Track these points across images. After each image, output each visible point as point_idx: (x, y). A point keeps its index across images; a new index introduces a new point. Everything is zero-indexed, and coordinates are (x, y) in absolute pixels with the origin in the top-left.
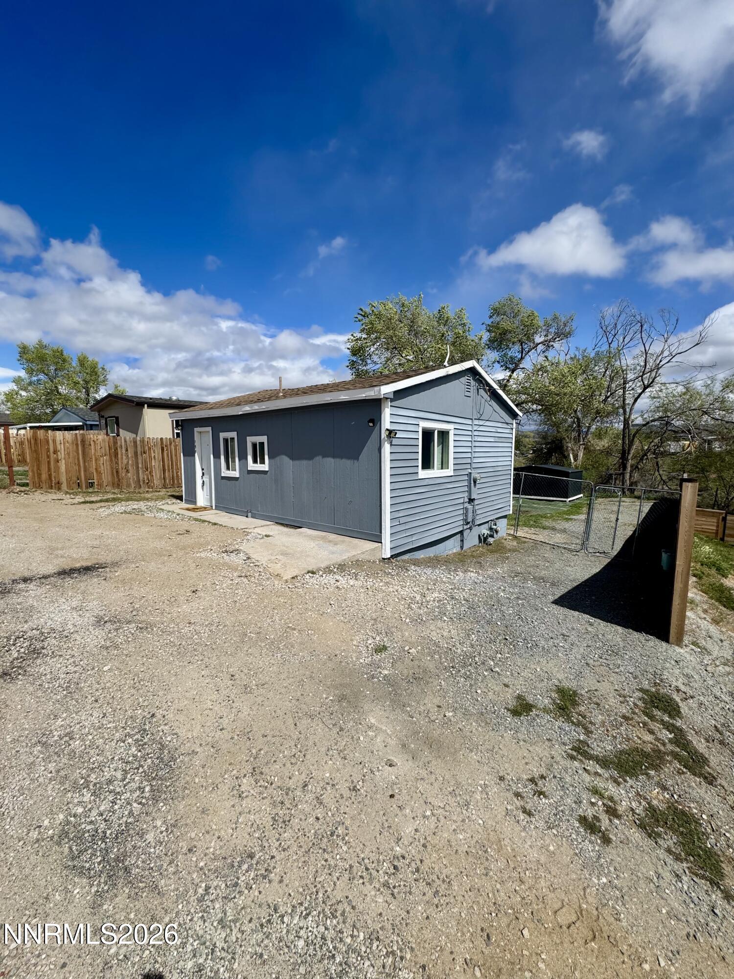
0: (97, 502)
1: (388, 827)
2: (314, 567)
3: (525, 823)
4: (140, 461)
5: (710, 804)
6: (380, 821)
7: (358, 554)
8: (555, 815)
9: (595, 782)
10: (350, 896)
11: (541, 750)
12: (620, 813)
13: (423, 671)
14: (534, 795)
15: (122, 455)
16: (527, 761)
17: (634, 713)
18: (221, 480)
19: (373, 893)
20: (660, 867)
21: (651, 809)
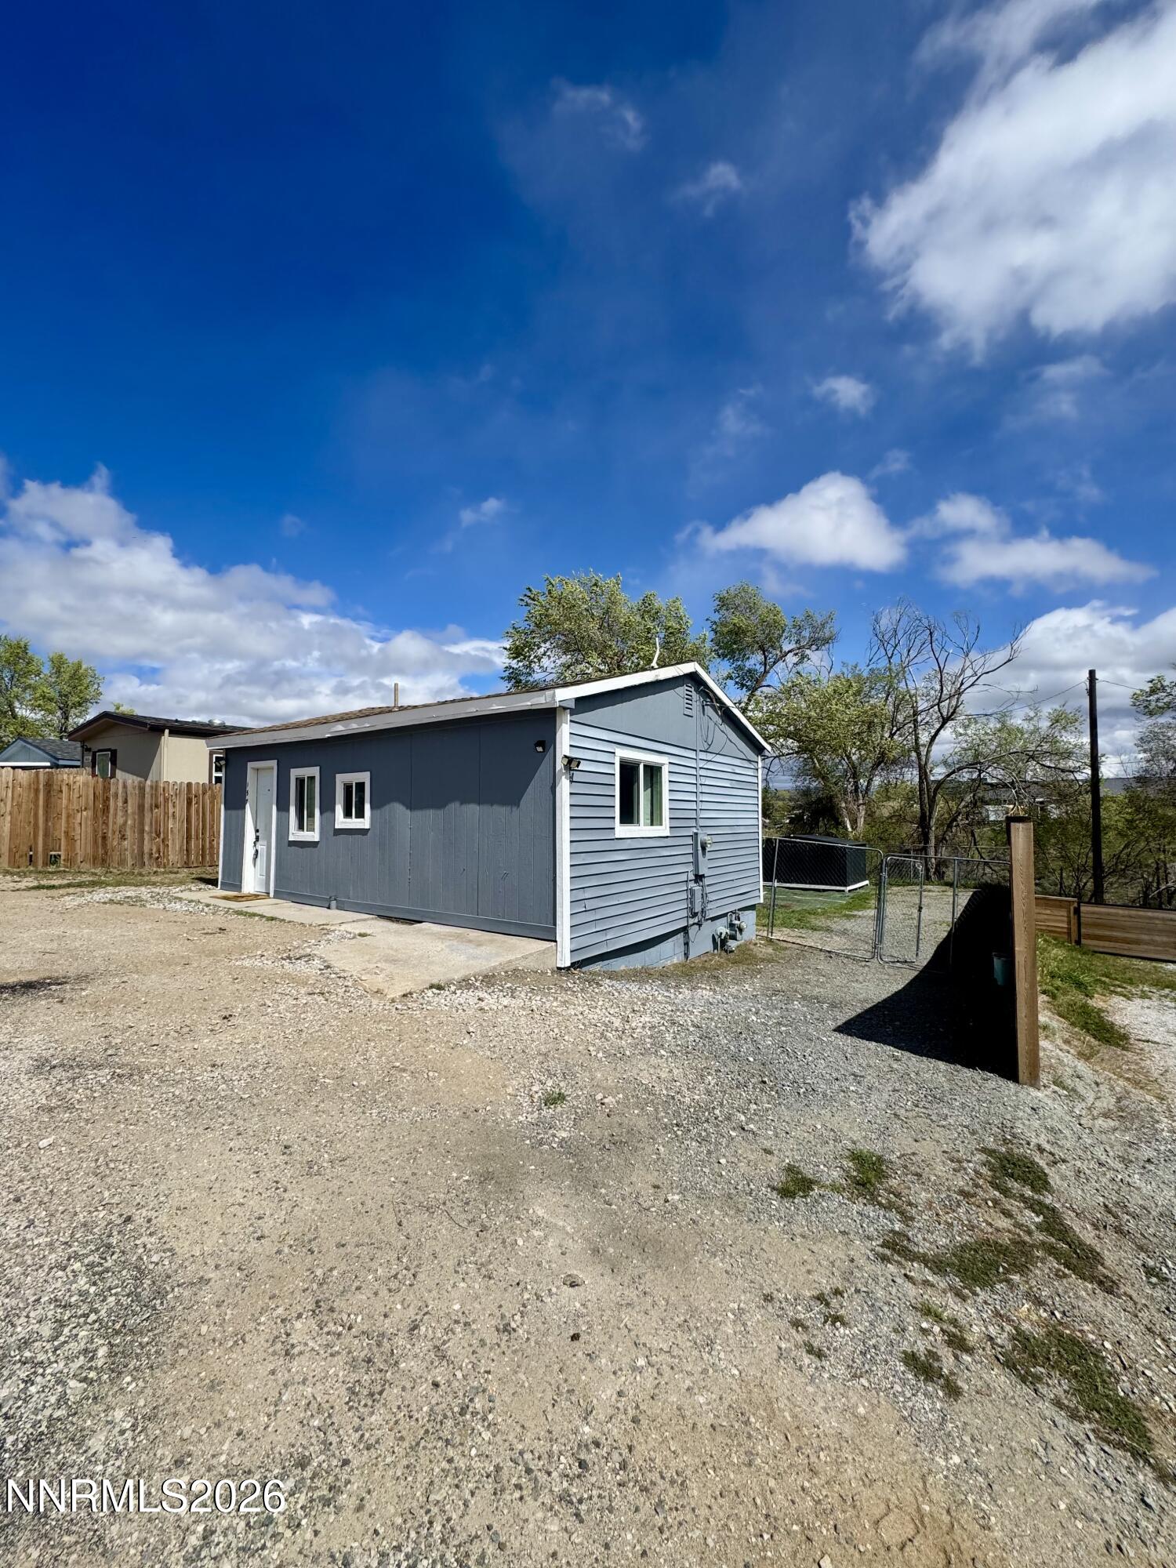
0: (61, 887)
1: (568, 1391)
2: (442, 978)
3: (812, 1370)
4: (147, 820)
5: (1113, 1324)
6: (553, 1382)
7: (517, 959)
8: (863, 1354)
9: (925, 1297)
10: (495, 1525)
11: (831, 1249)
12: (971, 1344)
13: (628, 1132)
14: (825, 1322)
15: (116, 810)
16: (809, 1267)
17: (977, 1186)
18: (287, 846)
19: (540, 1515)
20: (1046, 1431)
21: (1021, 1339)
